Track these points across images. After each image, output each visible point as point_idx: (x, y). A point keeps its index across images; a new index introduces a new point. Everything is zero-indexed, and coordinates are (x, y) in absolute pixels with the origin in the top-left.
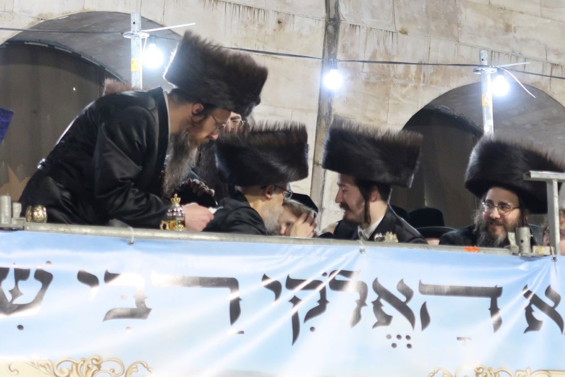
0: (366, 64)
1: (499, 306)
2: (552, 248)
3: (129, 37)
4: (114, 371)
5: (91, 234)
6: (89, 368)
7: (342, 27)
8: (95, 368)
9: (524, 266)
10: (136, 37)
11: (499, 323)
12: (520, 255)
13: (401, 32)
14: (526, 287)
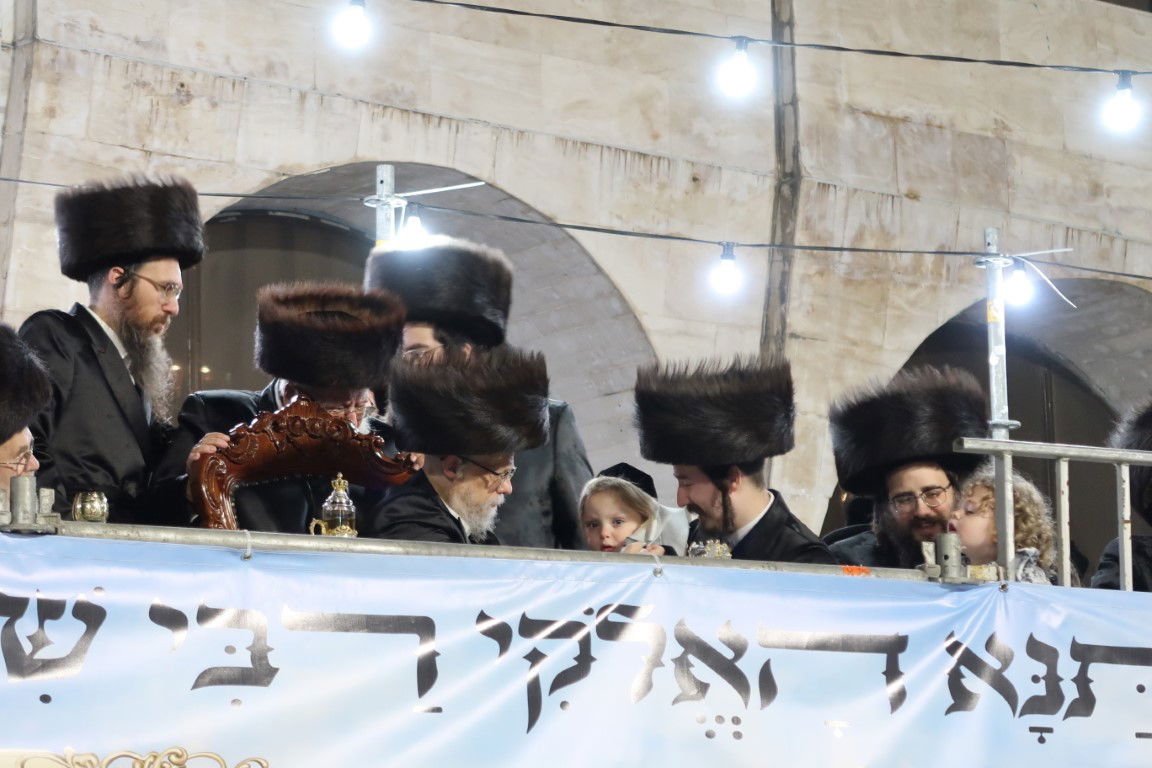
0: (845, 253)
1: (902, 668)
2: (1001, 569)
3: (374, 206)
5: (175, 542)
6: (162, 767)
7: (804, 187)
9: (949, 601)
10: (385, 204)
11: (899, 699)
12: (940, 580)
13: (907, 196)
14: (951, 635)
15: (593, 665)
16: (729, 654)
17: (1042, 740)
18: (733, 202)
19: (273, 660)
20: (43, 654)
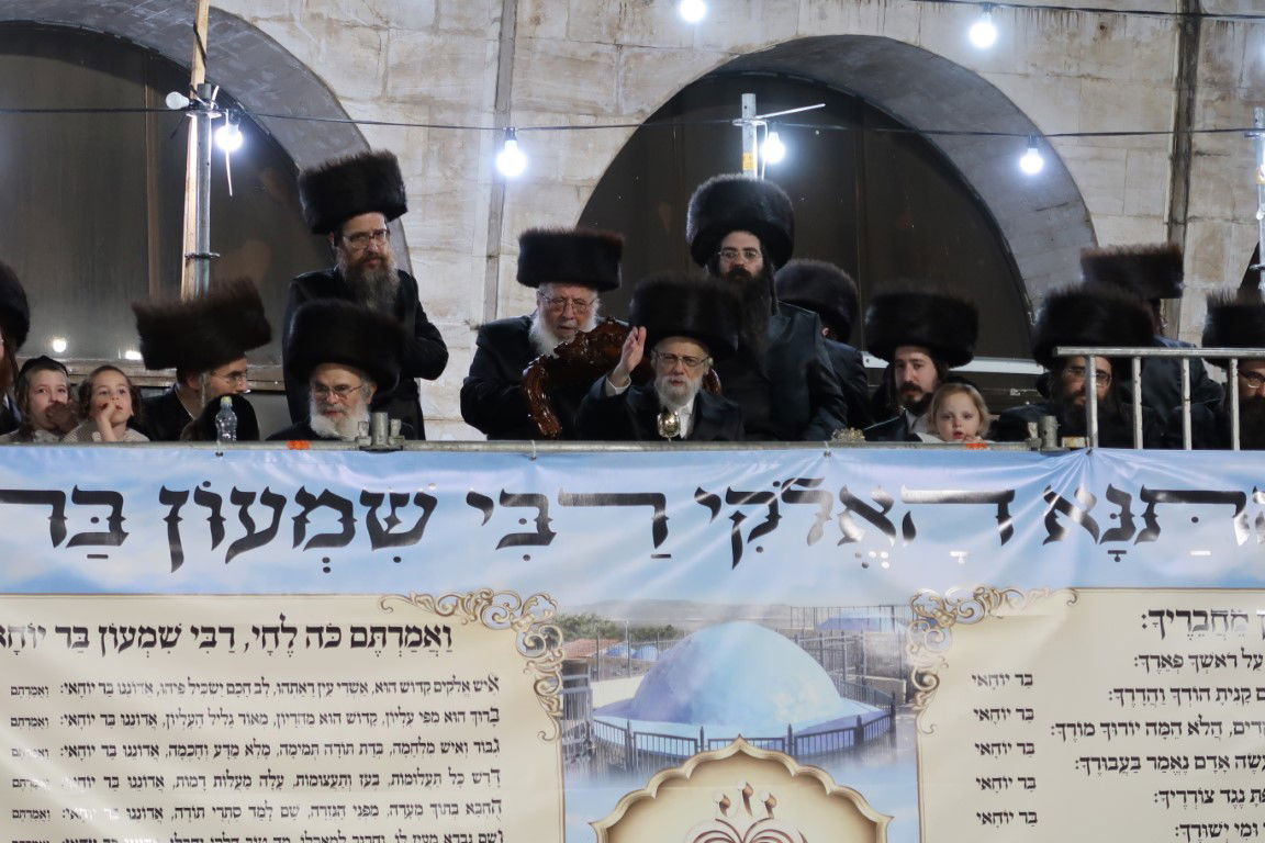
1: (1010, 512)
4: (508, 605)
6: (477, 603)
8: (485, 602)
9: (1046, 464)
11: (1006, 535)
12: (1040, 449)
14: (1049, 488)
15: (780, 521)
16: (880, 509)
17: (1117, 559)
18: (1138, 44)
19: (552, 527)
20: (396, 530)
